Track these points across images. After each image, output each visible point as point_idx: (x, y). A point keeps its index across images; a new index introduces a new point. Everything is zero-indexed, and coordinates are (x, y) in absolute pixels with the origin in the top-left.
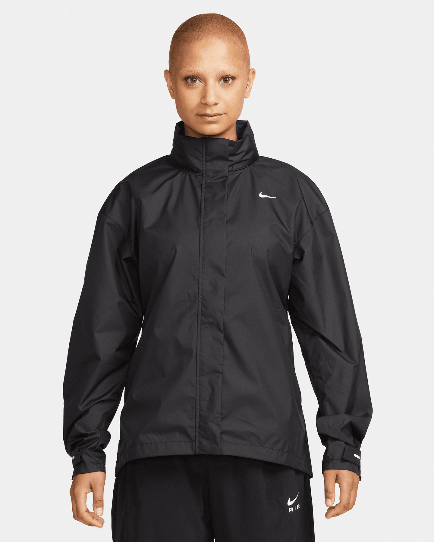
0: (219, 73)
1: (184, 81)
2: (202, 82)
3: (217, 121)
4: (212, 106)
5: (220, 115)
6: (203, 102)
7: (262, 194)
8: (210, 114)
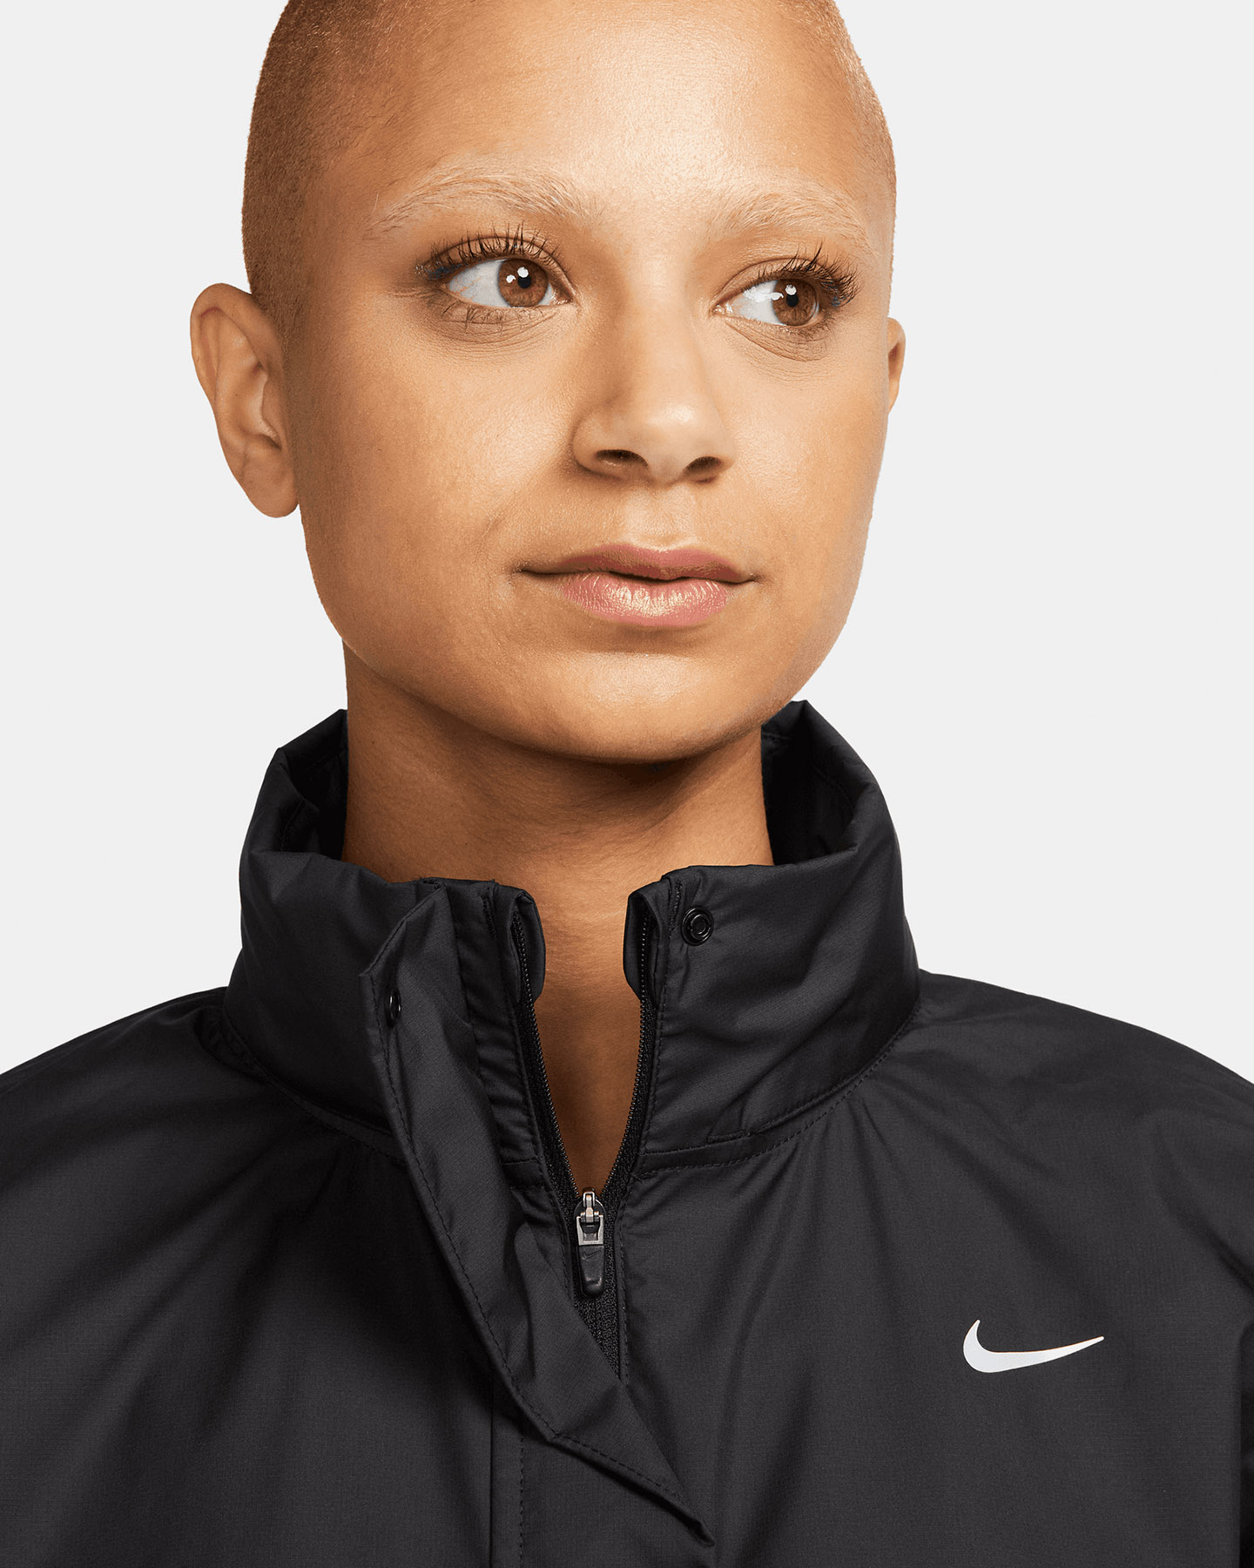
0: (733, 218)
1: (418, 290)
2: (580, 294)
3: (694, 629)
4: (670, 484)
5: (728, 577)
6: (600, 437)
7: (990, 1342)
8: (646, 553)
